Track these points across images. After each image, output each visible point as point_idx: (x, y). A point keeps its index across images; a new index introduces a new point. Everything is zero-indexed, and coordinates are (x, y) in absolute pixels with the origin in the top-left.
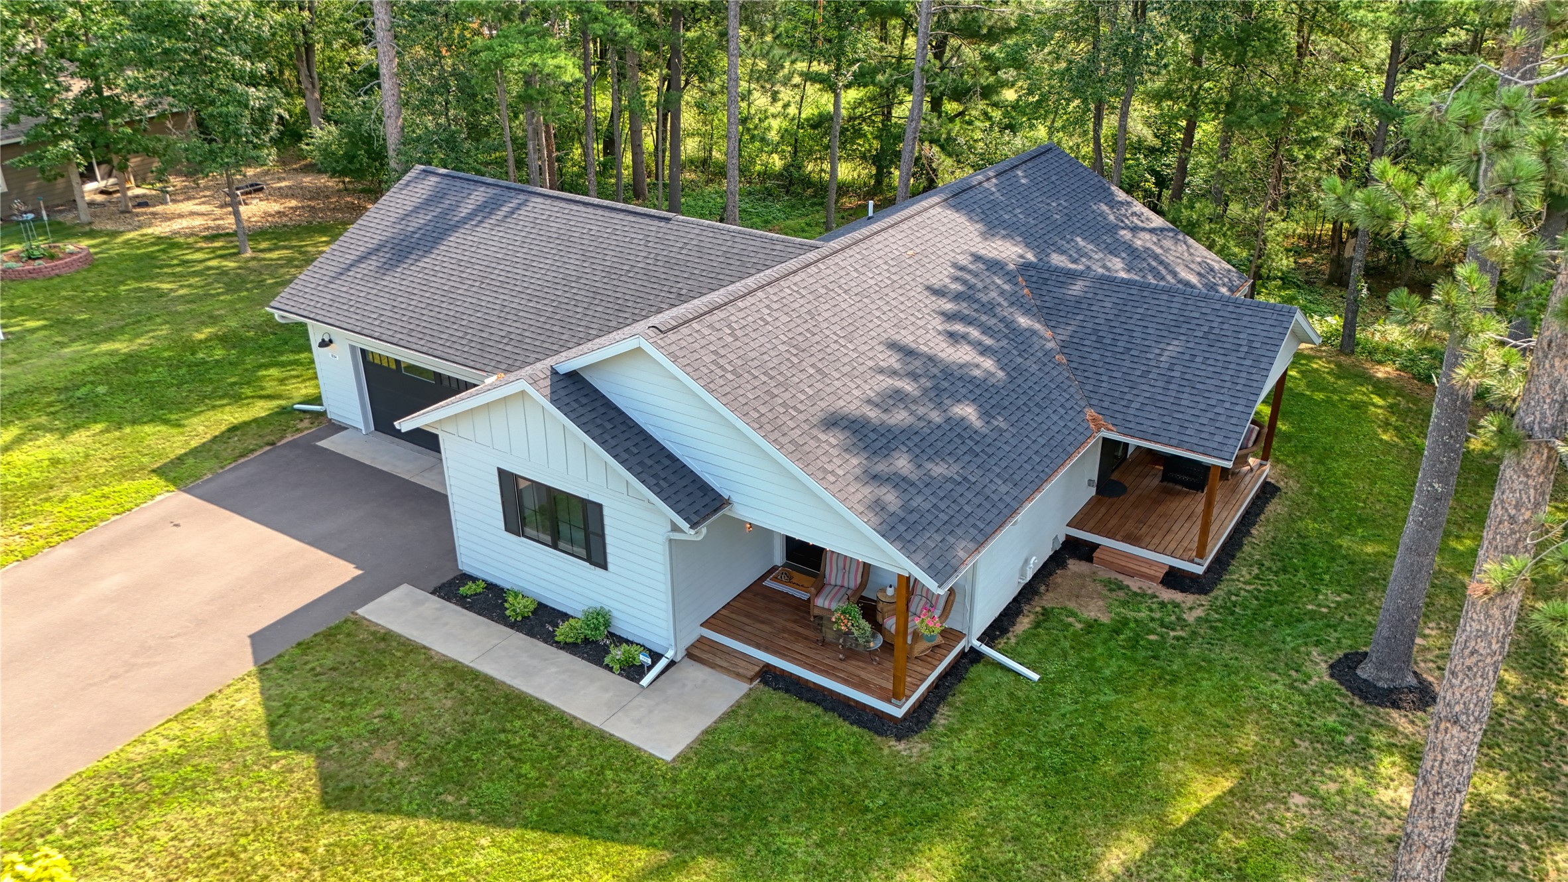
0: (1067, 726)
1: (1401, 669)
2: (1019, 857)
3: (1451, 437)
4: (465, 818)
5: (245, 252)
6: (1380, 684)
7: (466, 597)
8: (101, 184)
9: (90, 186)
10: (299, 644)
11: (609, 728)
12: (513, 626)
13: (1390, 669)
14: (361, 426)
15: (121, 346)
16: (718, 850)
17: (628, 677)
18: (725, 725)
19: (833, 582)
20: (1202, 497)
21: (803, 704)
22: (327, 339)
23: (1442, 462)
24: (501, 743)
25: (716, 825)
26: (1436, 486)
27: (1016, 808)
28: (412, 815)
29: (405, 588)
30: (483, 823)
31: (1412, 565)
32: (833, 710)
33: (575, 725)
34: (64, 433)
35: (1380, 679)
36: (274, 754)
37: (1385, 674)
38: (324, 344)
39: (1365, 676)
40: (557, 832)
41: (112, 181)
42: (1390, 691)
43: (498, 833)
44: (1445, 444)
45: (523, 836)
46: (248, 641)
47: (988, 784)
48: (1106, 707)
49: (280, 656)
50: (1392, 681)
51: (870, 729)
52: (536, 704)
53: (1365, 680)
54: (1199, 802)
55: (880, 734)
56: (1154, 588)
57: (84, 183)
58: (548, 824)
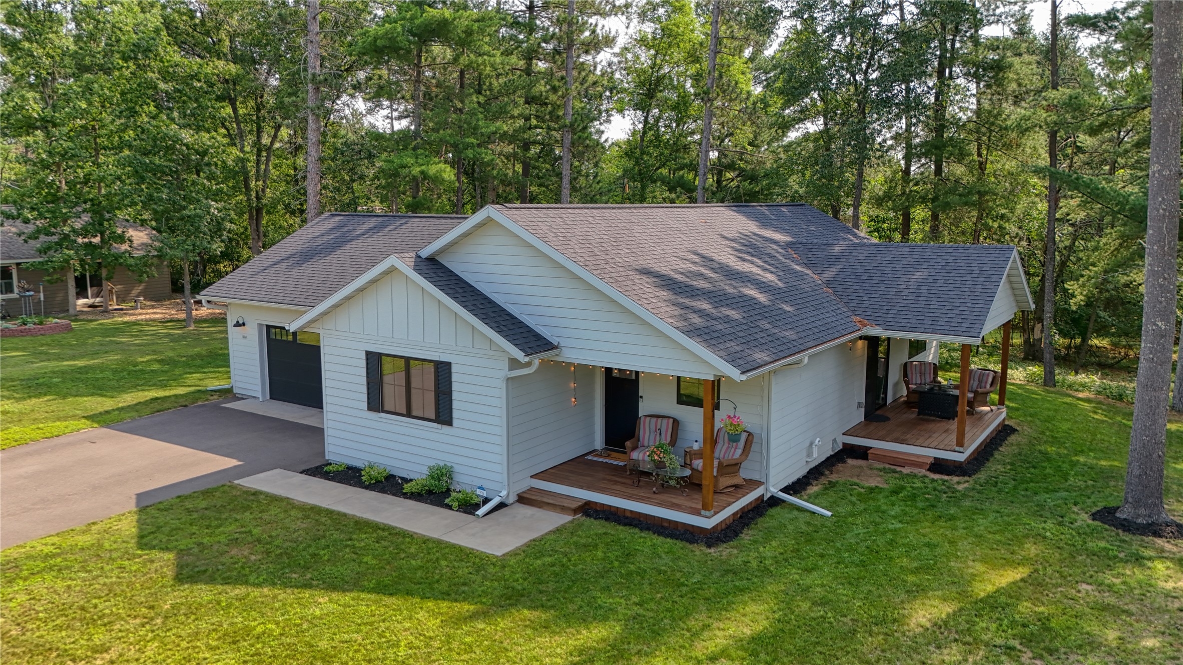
0: (861, 541)
1: (1155, 505)
2: (830, 615)
3: (1165, 279)
4: (307, 586)
5: (190, 326)
6: (1139, 521)
7: (329, 473)
8: (91, 301)
9: (82, 301)
10: (179, 497)
11: (446, 538)
12: (367, 487)
13: (1146, 506)
14: (259, 395)
15: (80, 363)
16: (543, 606)
17: (465, 512)
18: (552, 537)
19: (646, 444)
20: (953, 425)
21: (621, 527)
22: (241, 322)
23: (1161, 302)
24: (347, 546)
25: (541, 592)
26: (1160, 324)
27: (823, 586)
28: (259, 585)
29: (278, 471)
30: (323, 589)
31: (1150, 400)
32: (648, 529)
33: (415, 536)
34: (18, 400)
35: (1139, 516)
36: (139, 552)
37: (1142, 511)
38: (238, 325)
39: (1125, 516)
40: (391, 595)
41: (98, 300)
42: (1149, 525)
43: (335, 595)
44: (1161, 286)
45: (359, 597)
46: (134, 497)
47: (794, 571)
48: (895, 531)
49: (160, 503)
50: (1149, 516)
51: (682, 540)
52: (382, 526)
53: (1125, 519)
54: (994, 585)
55: (691, 542)
56: (924, 472)
57: (78, 298)
58: (382, 589)
